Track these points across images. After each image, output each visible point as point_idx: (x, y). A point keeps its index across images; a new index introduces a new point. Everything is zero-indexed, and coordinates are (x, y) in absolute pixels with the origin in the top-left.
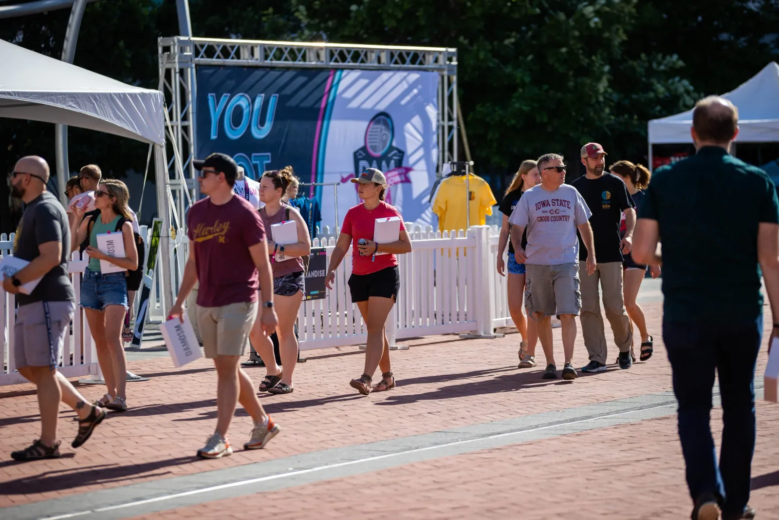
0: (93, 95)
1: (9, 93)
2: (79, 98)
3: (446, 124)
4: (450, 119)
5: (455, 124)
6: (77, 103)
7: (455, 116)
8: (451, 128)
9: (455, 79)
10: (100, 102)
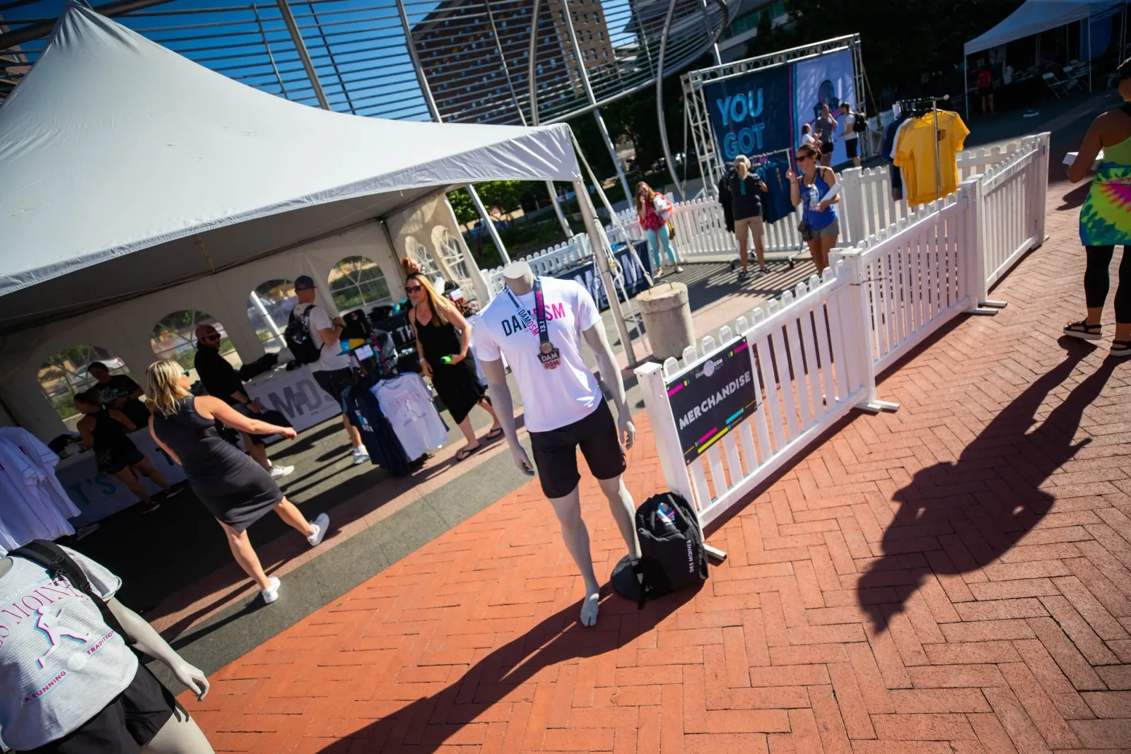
0: (459, 157)
1: (287, 204)
2: (433, 168)
3: (857, 77)
4: (859, 73)
5: (862, 75)
6: (433, 174)
7: (861, 71)
8: (860, 79)
9: (860, 50)
10: (473, 162)
